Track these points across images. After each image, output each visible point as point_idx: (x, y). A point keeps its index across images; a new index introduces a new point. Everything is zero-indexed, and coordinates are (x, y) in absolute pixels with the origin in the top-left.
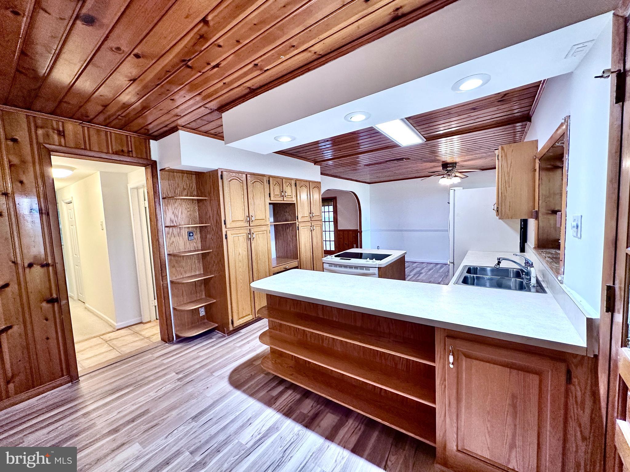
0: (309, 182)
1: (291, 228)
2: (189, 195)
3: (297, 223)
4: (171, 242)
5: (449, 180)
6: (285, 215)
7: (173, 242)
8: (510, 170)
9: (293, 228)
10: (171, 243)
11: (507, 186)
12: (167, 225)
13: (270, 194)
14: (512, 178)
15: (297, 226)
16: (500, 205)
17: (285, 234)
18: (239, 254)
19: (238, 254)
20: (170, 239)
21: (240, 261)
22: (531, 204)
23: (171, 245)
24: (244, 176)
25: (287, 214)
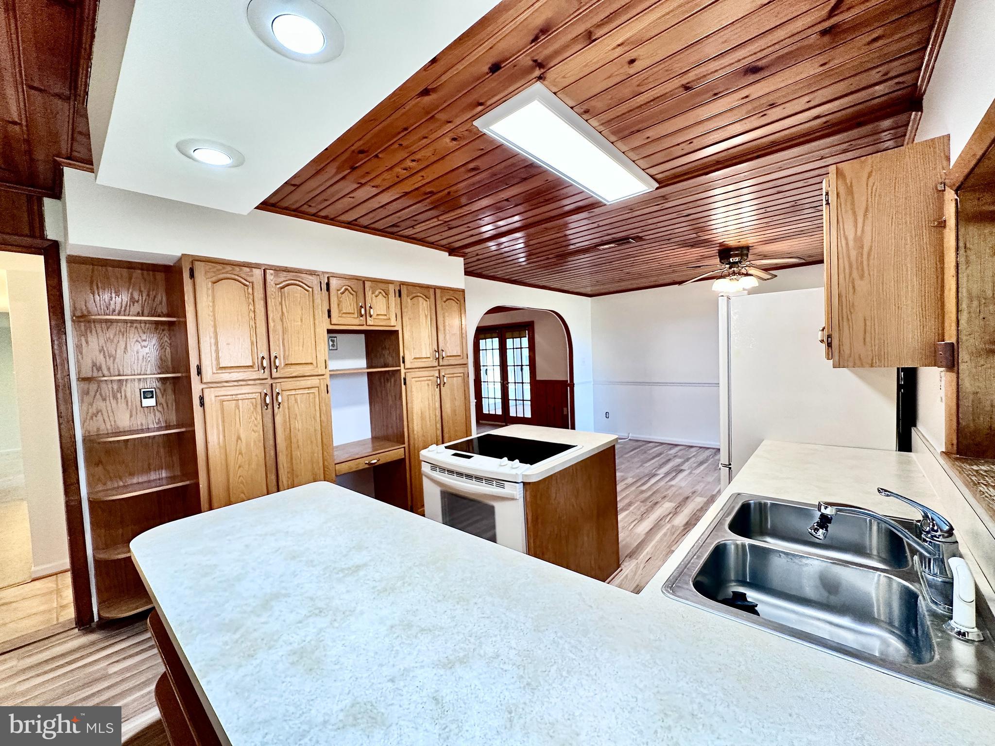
0: (435, 288)
1: (393, 380)
2: (146, 312)
3: (403, 371)
4: (93, 410)
5: (735, 282)
6: (384, 355)
7: (99, 411)
8: (863, 231)
9: (395, 381)
10: (94, 414)
11: (855, 274)
12: (83, 375)
13: (329, 311)
14: (869, 255)
15: (403, 376)
16: (836, 327)
17: (383, 392)
18: (239, 438)
19: (234, 438)
20: (91, 404)
21: (241, 453)
22: (932, 324)
23: (92, 418)
24: (258, 273)
25: (386, 352)
